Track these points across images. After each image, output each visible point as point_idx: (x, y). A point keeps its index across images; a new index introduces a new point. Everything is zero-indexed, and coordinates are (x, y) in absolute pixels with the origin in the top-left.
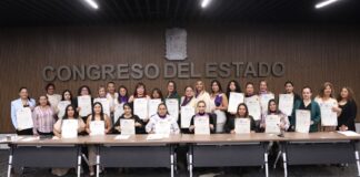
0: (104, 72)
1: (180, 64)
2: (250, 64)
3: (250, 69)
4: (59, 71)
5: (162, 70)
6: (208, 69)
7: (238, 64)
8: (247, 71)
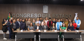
0: (28, 15)
1: (46, 14)
2: (63, 15)
3: (63, 16)
4: (16, 15)
5: (42, 15)
6: (53, 16)
7: (60, 15)
8: (62, 16)
